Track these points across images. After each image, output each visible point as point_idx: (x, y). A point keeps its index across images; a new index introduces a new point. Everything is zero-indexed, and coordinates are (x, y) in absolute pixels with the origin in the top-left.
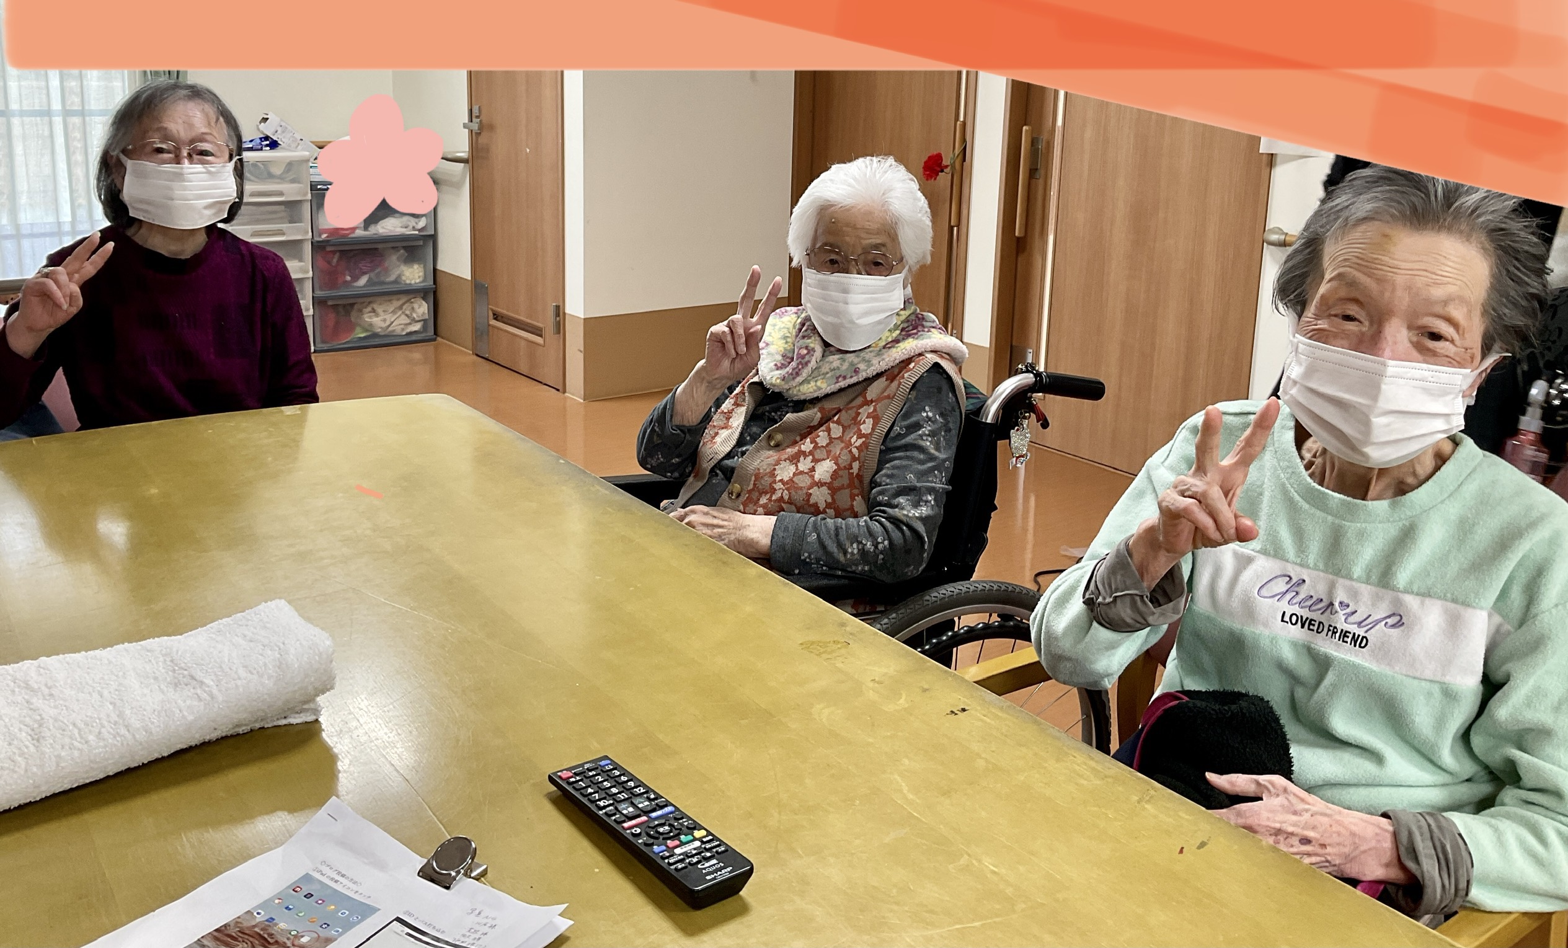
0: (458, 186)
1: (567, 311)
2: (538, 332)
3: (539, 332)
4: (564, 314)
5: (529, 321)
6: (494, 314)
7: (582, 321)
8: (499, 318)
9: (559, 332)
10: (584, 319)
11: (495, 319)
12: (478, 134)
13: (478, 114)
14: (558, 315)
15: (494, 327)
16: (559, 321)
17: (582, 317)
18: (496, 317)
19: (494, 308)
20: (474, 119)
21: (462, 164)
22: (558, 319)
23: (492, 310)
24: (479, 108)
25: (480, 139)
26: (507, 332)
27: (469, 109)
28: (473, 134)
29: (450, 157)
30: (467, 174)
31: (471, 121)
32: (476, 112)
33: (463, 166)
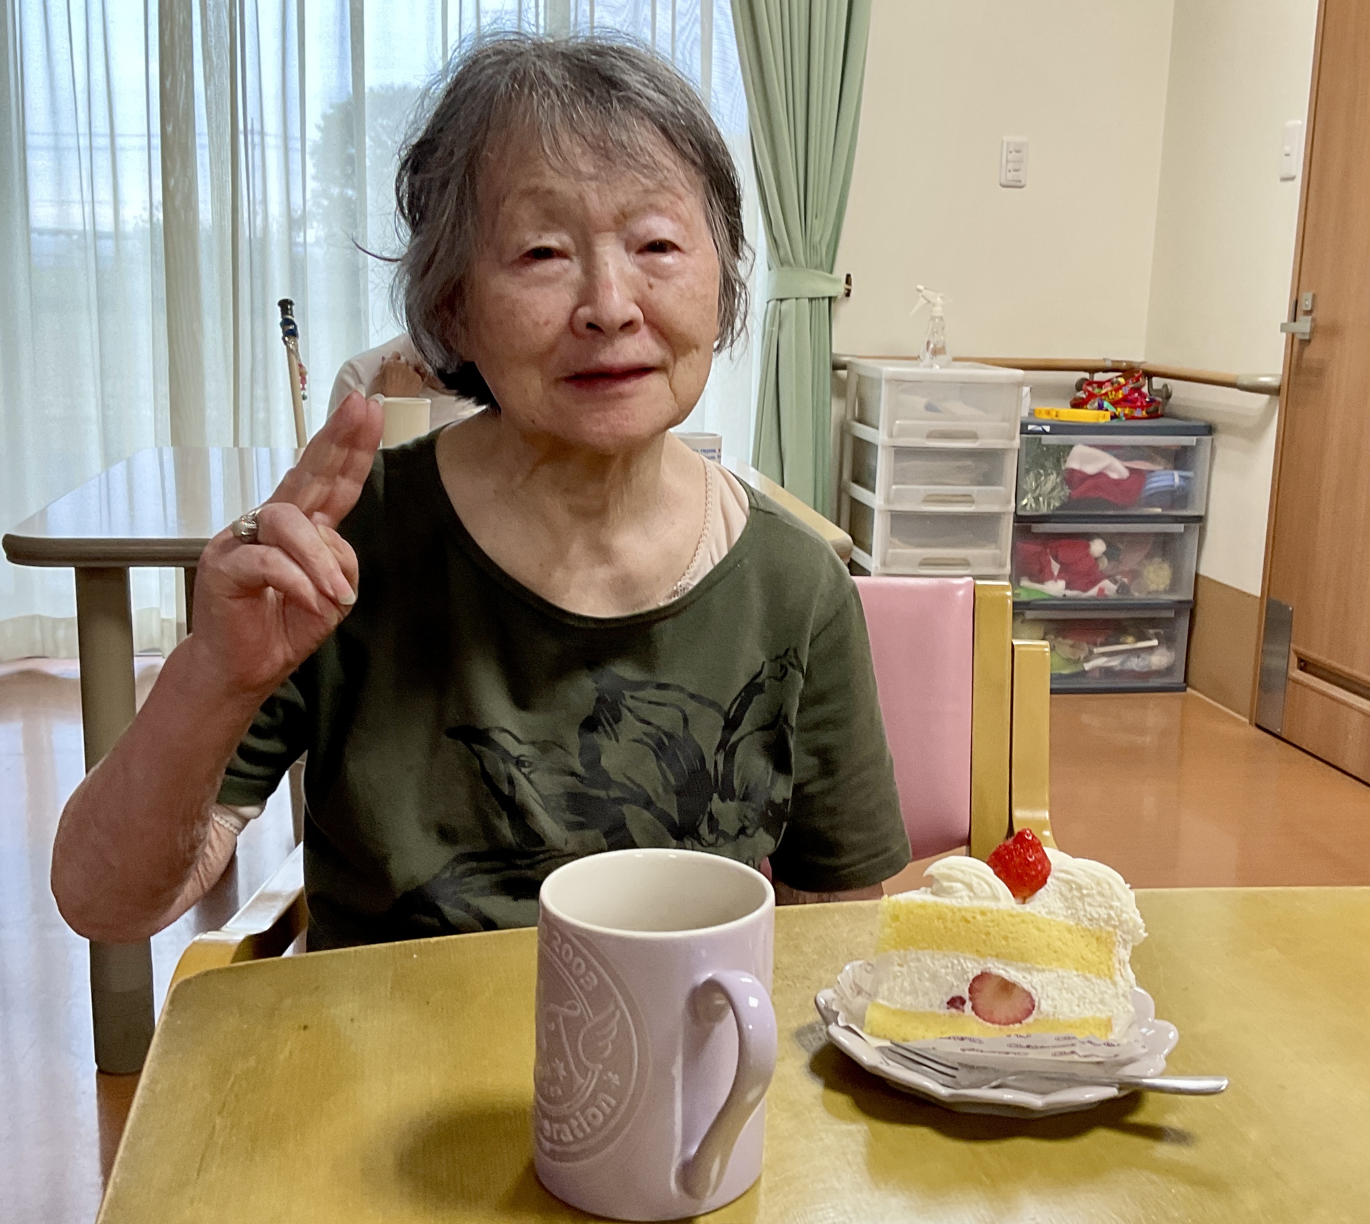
0: (1253, 434)
6: (1300, 660)
8: (1309, 668)
11: (1301, 669)
12: (1305, 343)
13: (1309, 308)
15: (1296, 682)
18: (1305, 665)
19: (1301, 649)
20: (1301, 317)
21: (1266, 397)
23: (1296, 652)
24: (1314, 297)
25: (1308, 352)
26: (1324, 694)
27: (1294, 299)
28: (1296, 342)
29: (1245, 382)
30: (1273, 415)
31: (1295, 320)
32: (1306, 304)
33: (1270, 402)
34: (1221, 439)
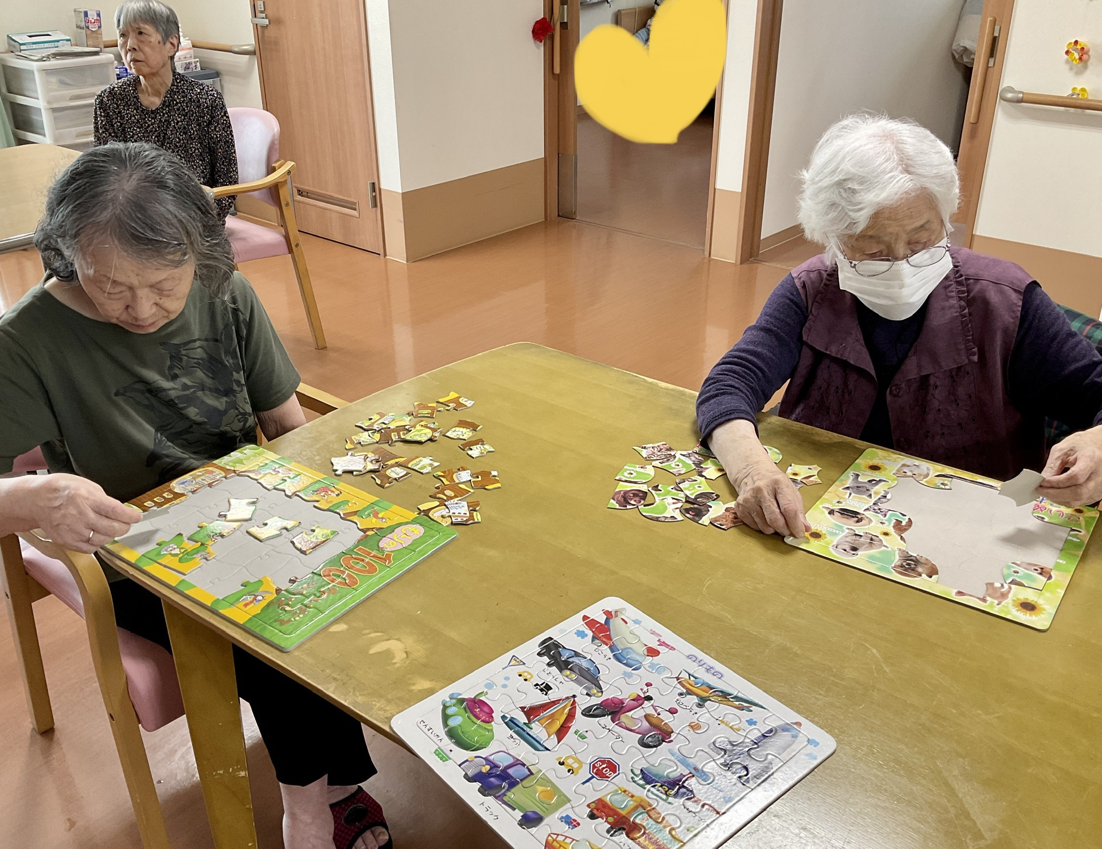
0: (244, 76)
1: (382, 187)
2: (352, 206)
3: (354, 206)
4: (380, 189)
5: (341, 197)
7: (401, 195)
8: (304, 193)
9: (375, 206)
10: (403, 193)
11: (300, 195)
12: (264, 27)
13: (263, 10)
14: (374, 190)
15: (299, 202)
16: (375, 196)
17: (401, 192)
18: (300, 192)
19: (298, 186)
20: (259, 15)
21: (248, 56)
22: (374, 194)
23: (296, 187)
24: (264, 2)
25: (267, 33)
26: (315, 206)
27: (253, 4)
28: (259, 27)
29: (236, 49)
30: (254, 65)
31: (256, 17)
32: (260, 5)
33: (250, 58)
34: (226, 79)
